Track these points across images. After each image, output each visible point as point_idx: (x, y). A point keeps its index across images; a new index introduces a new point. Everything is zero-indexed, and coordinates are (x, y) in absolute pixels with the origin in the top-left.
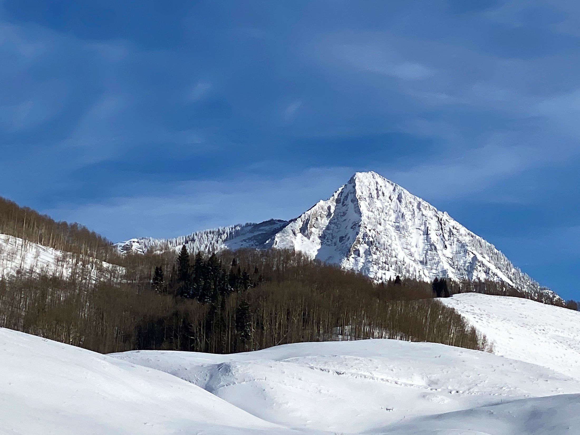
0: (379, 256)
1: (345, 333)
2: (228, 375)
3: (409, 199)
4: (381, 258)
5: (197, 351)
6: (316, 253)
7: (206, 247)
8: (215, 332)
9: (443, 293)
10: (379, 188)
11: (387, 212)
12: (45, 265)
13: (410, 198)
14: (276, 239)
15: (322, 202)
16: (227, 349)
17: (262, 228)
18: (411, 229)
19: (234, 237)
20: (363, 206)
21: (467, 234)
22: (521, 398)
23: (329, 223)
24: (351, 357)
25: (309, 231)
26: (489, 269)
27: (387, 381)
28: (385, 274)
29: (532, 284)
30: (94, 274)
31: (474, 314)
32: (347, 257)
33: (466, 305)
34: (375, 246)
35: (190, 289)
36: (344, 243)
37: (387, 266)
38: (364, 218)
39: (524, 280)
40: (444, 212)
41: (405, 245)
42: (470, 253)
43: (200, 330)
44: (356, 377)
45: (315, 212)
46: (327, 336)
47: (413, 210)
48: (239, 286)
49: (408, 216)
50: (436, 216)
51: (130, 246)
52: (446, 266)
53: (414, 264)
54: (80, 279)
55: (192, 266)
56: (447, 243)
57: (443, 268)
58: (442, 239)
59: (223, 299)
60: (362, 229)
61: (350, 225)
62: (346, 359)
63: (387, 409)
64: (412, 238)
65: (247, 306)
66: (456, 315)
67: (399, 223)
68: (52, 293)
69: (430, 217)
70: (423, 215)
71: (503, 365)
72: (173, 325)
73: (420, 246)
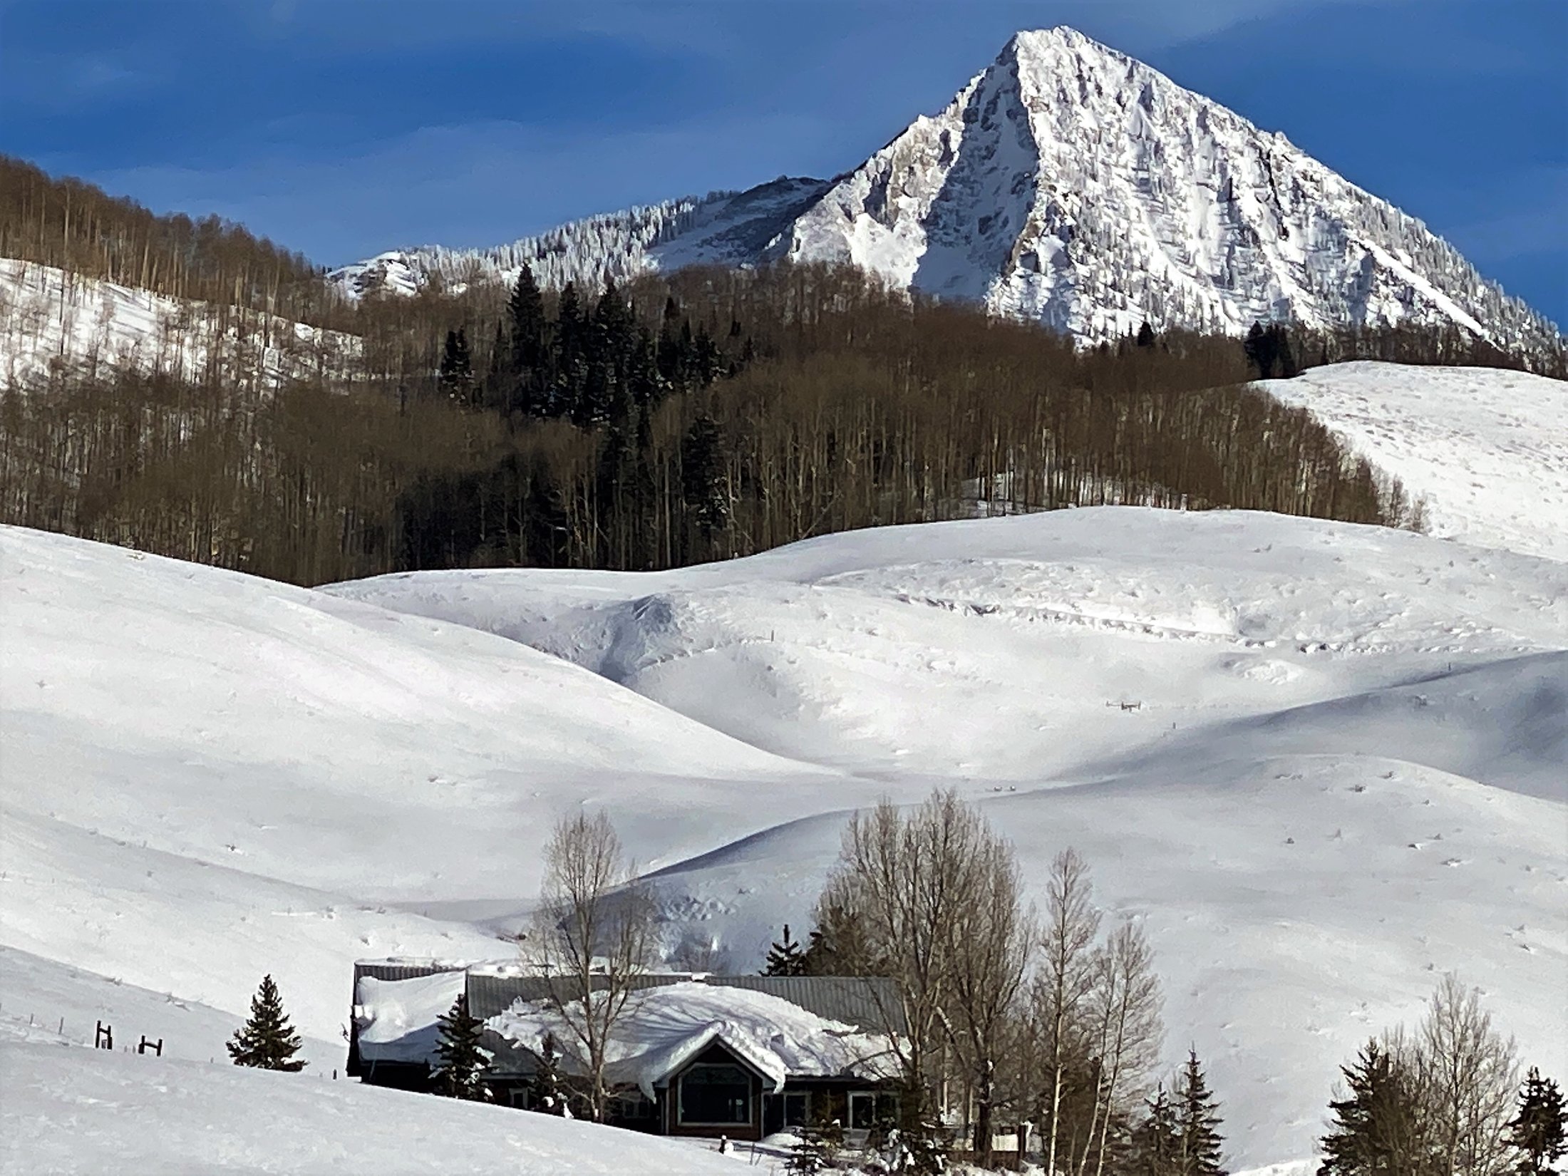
0: (1094, 268)
1: (997, 495)
2: (666, 630)
3: (1174, 100)
4: (1102, 273)
5: (574, 566)
6: (915, 268)
7: (598, 266)
8: (625, 510)
9: (1278, 364)
10: (1085, 75)
11: (1112, 140)
12: (132, 343)
13: (1177, 97)
14: (798, 234)
15: (923, 122)
16: (662, 556)
17: (755, 204)
18: (1182, 187)
19: (676, 234)
20: (1042, 126)
21: (1344, 193)
22: (1504, 657)
23: (948, 179)
24: (1019, 561)
25: (890, 207)
26: (1413, 290)
27: (1121, 625)
28: (1113, 319)
29: (1537, 328)
30: (272, 361)
31: (1366, 421)
32: (1003, 274)
33: (1345, 397)
34: (1083, 241)
35: (550, 389)
36: (993, 236)
37: (1118, 295)
38: (1046, 161)
39: (1514, 315)
40: (1277, 135)
41: (1166, 232)
42: (1356, 247)
43: (581, 505)
44: (1031, 620)
45: (906, 151)
46: (946, 506)
47: (1187, 130)
48: (689, 376)
49: (1173, 151)
50: (1253, 146)
51: (381, 275)
52: (1289, 289)
53: (1197, 288)
54: (233, 377)
55: (551, 324)
56: (1287, 222)
57: (1280, 294)
58: (1272, 211)
59: (643, 414)
60: (1042, 195)
61: (1009, 184)
62: (1000, 568)
63: (1123, 707)
64: (1186, 211)
65: (711, 432)
66: (1311, 428)
67: (1148, 170)
68: (154, 417)
69: (1236, 150)
70: (1215, 144)
71: (1451, 564)
72: (503, 495)
73: (1211, 235)
